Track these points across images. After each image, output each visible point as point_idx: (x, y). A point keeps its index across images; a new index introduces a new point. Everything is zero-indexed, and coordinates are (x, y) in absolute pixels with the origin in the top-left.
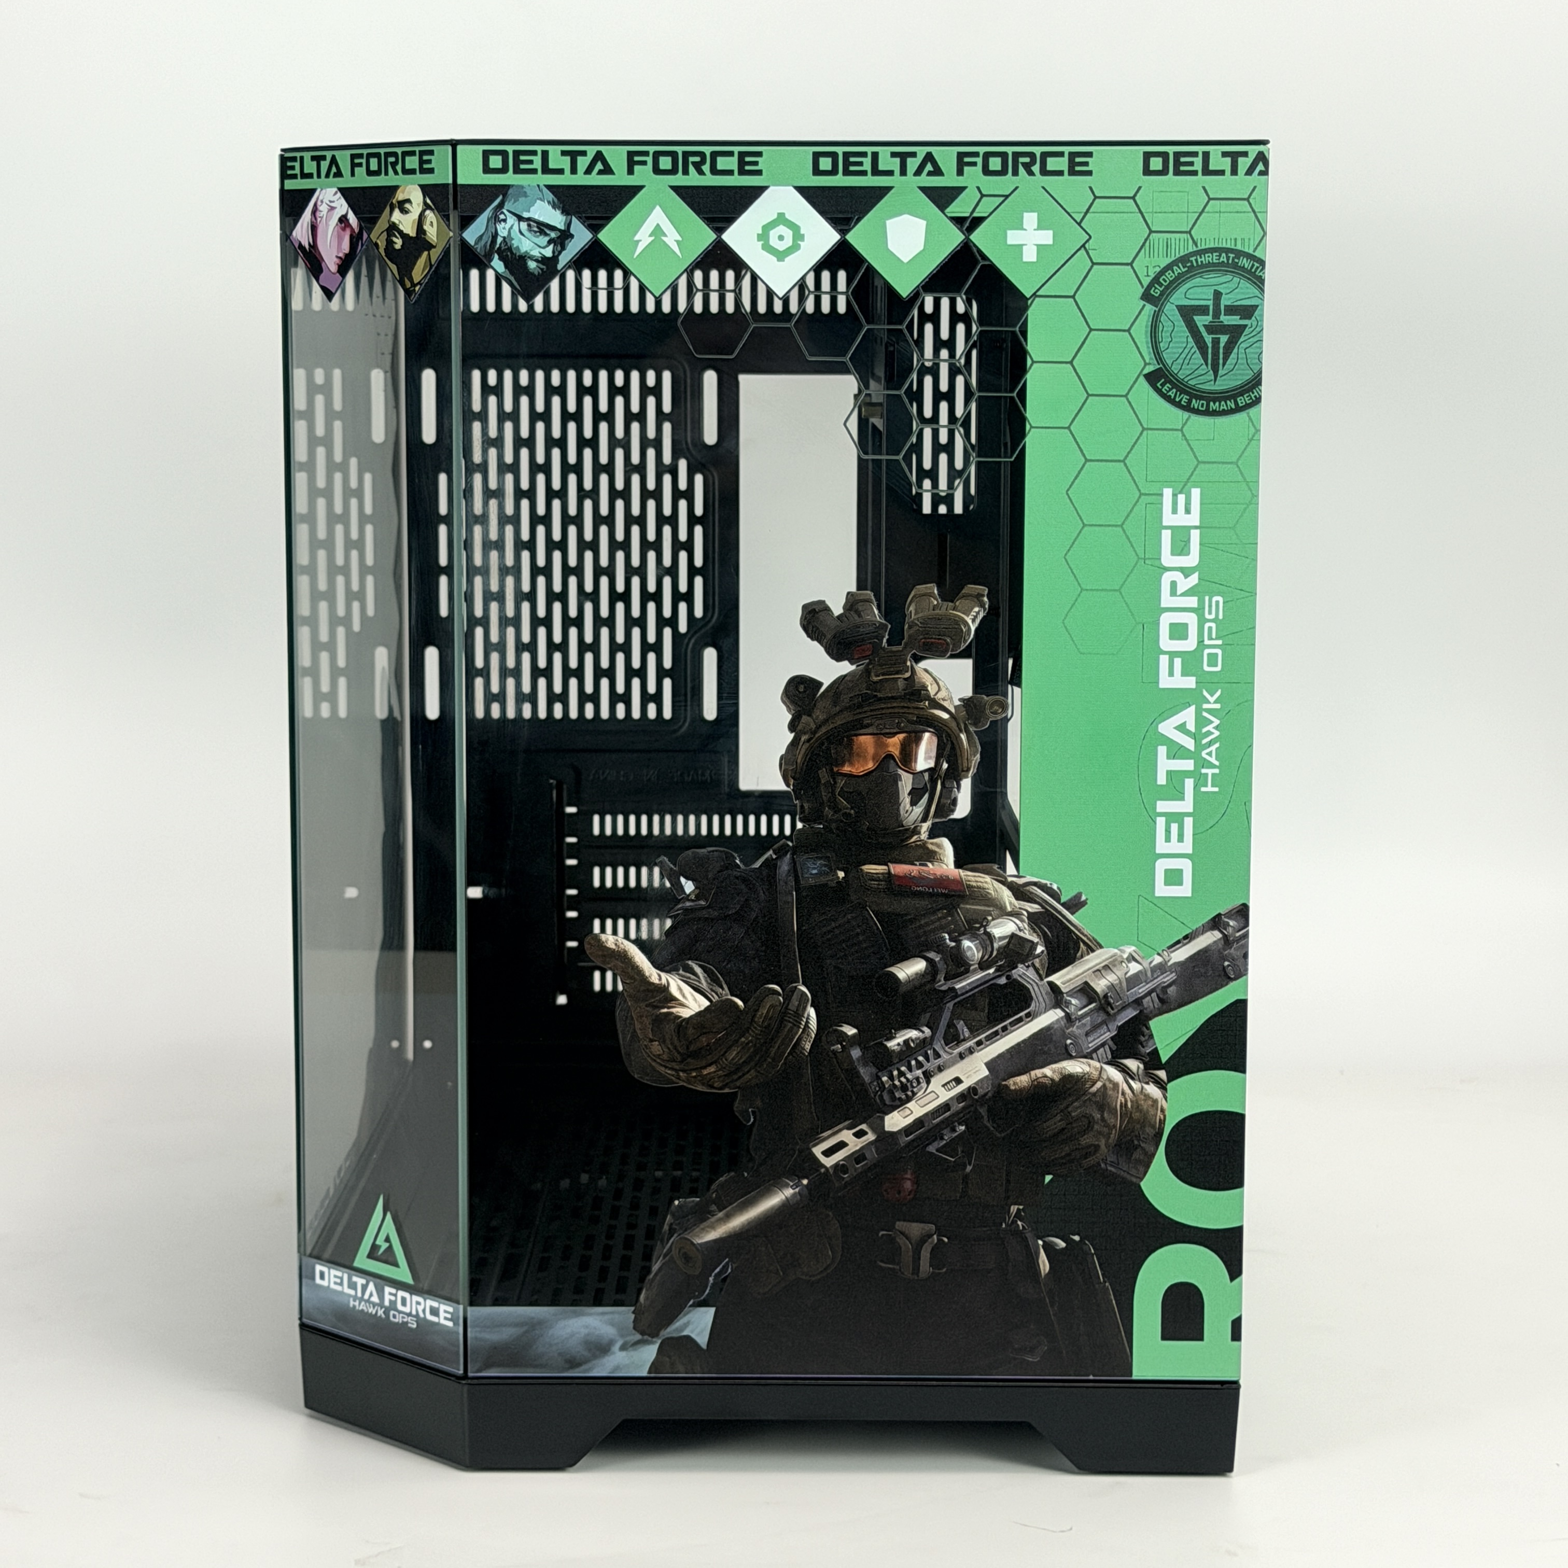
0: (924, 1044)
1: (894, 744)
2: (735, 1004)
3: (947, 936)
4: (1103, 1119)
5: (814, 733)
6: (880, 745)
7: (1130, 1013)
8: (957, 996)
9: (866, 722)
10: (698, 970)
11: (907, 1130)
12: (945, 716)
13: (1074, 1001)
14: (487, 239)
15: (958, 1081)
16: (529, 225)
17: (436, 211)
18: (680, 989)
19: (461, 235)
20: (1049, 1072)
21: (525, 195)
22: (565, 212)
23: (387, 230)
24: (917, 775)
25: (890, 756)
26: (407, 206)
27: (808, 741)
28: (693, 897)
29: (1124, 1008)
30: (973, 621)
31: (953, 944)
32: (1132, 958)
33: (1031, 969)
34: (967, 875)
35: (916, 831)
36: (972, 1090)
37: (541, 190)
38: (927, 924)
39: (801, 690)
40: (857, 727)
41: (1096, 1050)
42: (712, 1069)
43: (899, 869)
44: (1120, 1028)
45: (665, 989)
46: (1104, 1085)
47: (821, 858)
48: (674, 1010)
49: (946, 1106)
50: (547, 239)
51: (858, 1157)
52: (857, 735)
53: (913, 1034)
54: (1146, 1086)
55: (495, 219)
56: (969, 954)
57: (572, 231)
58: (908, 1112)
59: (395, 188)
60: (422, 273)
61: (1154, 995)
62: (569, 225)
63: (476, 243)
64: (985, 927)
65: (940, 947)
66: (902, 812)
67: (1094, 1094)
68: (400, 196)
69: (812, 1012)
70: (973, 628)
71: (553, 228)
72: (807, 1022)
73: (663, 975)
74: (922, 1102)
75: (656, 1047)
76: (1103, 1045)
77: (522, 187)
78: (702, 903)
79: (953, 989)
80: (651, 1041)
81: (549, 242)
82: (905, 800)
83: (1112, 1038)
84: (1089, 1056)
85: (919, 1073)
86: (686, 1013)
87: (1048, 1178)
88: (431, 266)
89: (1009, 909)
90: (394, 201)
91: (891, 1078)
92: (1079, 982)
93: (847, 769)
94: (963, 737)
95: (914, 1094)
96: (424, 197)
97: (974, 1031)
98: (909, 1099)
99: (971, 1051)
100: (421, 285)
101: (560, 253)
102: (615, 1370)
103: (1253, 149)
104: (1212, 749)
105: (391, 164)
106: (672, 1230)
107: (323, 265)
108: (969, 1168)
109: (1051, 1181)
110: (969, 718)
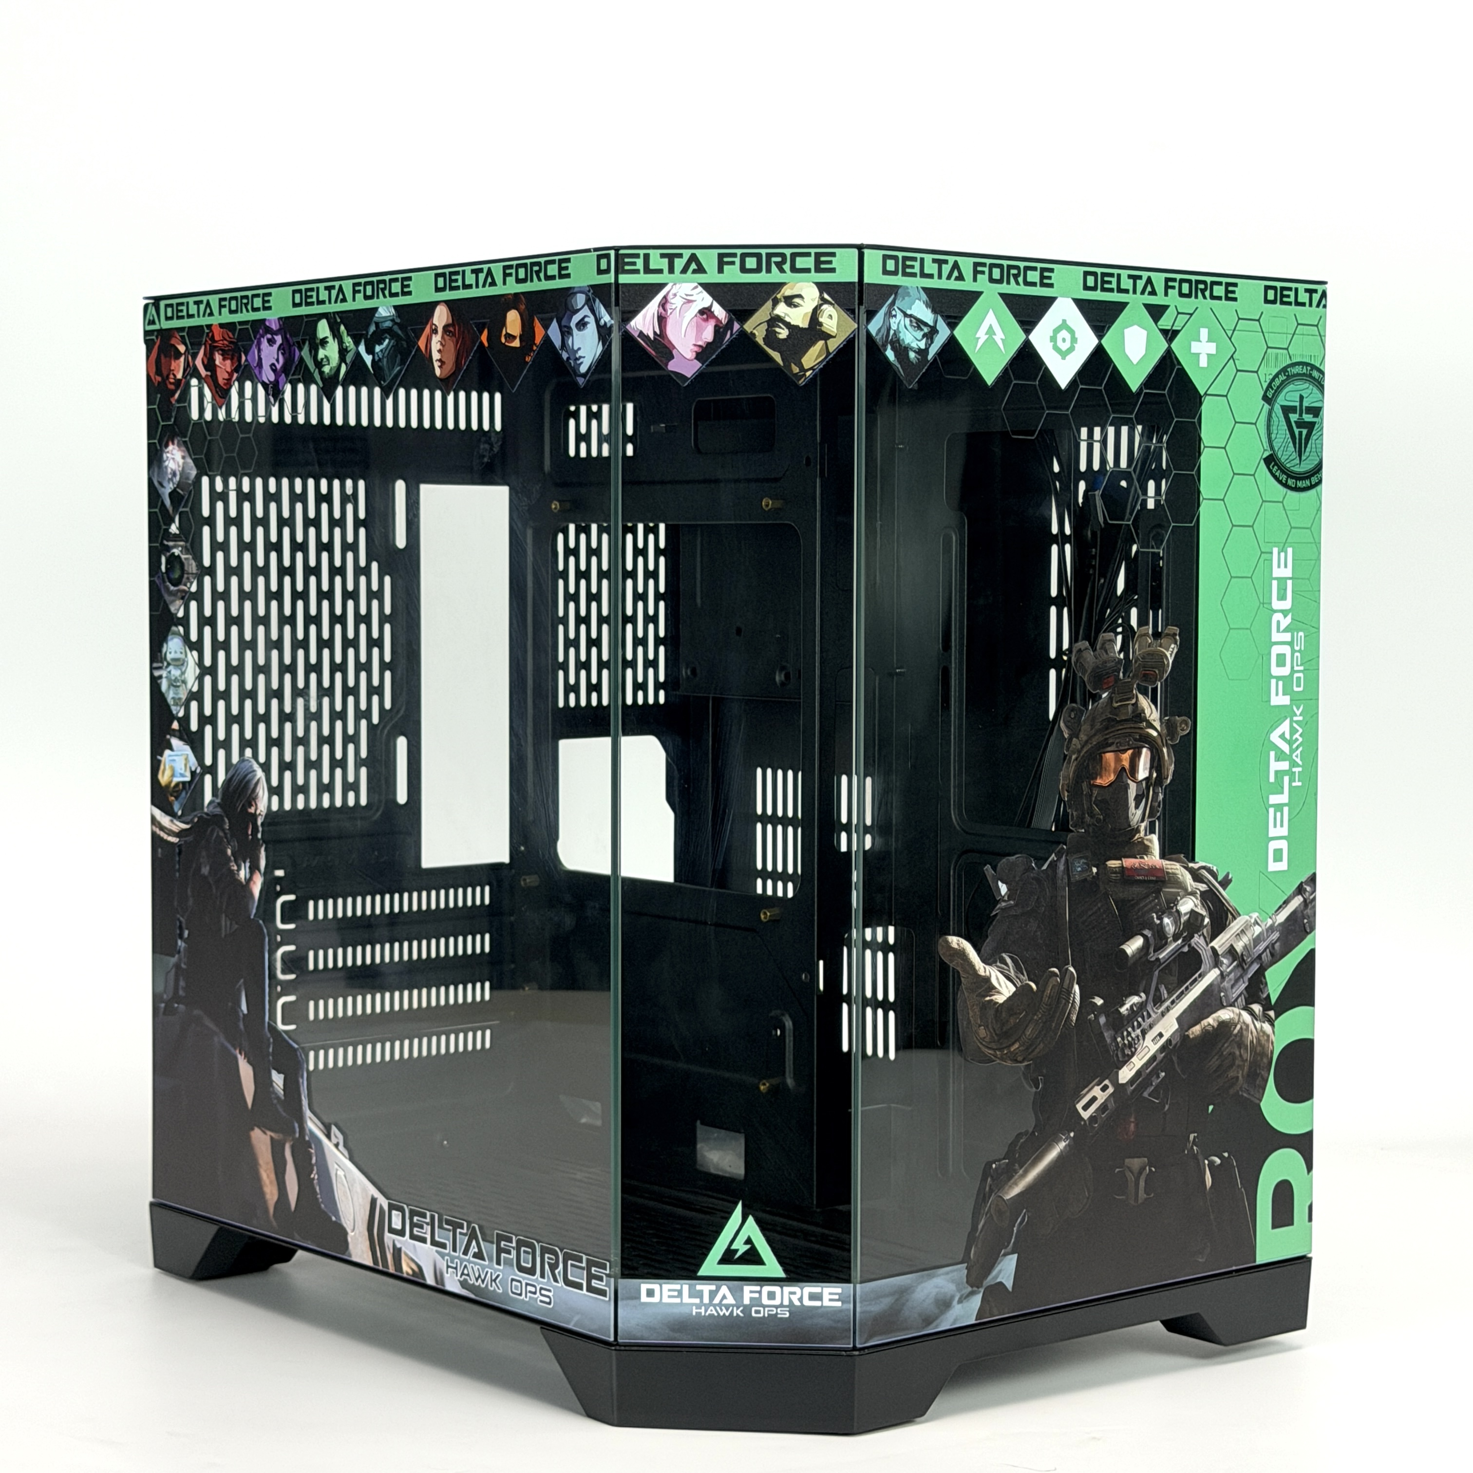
0: (1142, 1006)
1: (1126, 758)
2: (1031, 987)
3: (1155, 915)
4: (1241, 1056)
5: (1079, 752)
6: (1118, 760)
7: (1255, 967)
8: (1161, 964)
9: (1110, 741)
10: (1009, 961)
11: (1132, 1081)
12: (1155, 734)
13: (1225, 961)
14: (884, 331)
15: (1161, 1035)
16: (911, 321)
17: (836, 306)
18: (998, 979)
19: (866, 327)
20: (1211, 1021)
21: (908, 294)
22: (934, 311)
23: (768, 322)
24: (1139, 783)
25: (1123, 769)
26: (797, 300)
27: (1076, 759)
28: (1006, 898)
29: (1252, 963)
30: (1171, 655)
31: (1158, 922)
33: (1202, 937)
34: (1166, 864)
35: (1137, 830)
36: (1169, 1041)
37: (919, 292)
38: (1145, 906)
39: (1073, 716)
40: (1103, 747)
41: (1236, 1000)
42: (1016, 1046)
43: (1128, 862)
44: (1250, 980)
45: (987, 980)
46: (1241, 1028)
47: (1081, 858)
48: (993, 998)
49: (1154, 1058)
50: (922, 333)
51: (1103, 1108)
52: (1104, 753)
53: (1135, 999)
54: (1264, 1025)
55: (889, 315)
56: (1167, 929)
57: (938, 328)
58: (1132, 1065)
59: (781, 285)
60: (816, 359)
61: (1268, 950)
62: (936, 322)
63: (877, 334)
64: (1176, 905)
65: (1150, 925)
66: (1130, 815)
67: (1236, 1035)
68: (787, 291)
69: (1076, 988)
70: (1171, 661)
71: (926, 324)
72: (1074, 998)
73: (987, 967)
74: (1140, 1056)
75: (982, 1032)
76: (1240, 995)
77: (907, 288)
78: (1012, 902)
79: (1158, 959)
80: (980, 1026)
81: (924, 336)
82: (1132, 804)
83: (1246, 988)
84: (1232, 1005)
85: (1138, 1031)
86: (1000, 999)
87: (1211, 1108)
88: (828, 353)
89: (1190, 890)
90: (779, 296)
91: (1123, 1039)
92: (1227, 945)
93: (1099, 781)
94: (1165, 750)
95: (1136, 1049)
96: (821, 293)
97: (1170, 993)
98: (1133, 1054)
99: (1168, 1009)
100: (814, 370)
101: (930, 345)
102: (954, 1323)
103: (1320, 288)
104: (1298, 752)
105: (776, 263)
106: (991, 1191)
107: (674, 352)
108: (1167, 1107)
109: (1213, 1110)
110: (1168, 735)
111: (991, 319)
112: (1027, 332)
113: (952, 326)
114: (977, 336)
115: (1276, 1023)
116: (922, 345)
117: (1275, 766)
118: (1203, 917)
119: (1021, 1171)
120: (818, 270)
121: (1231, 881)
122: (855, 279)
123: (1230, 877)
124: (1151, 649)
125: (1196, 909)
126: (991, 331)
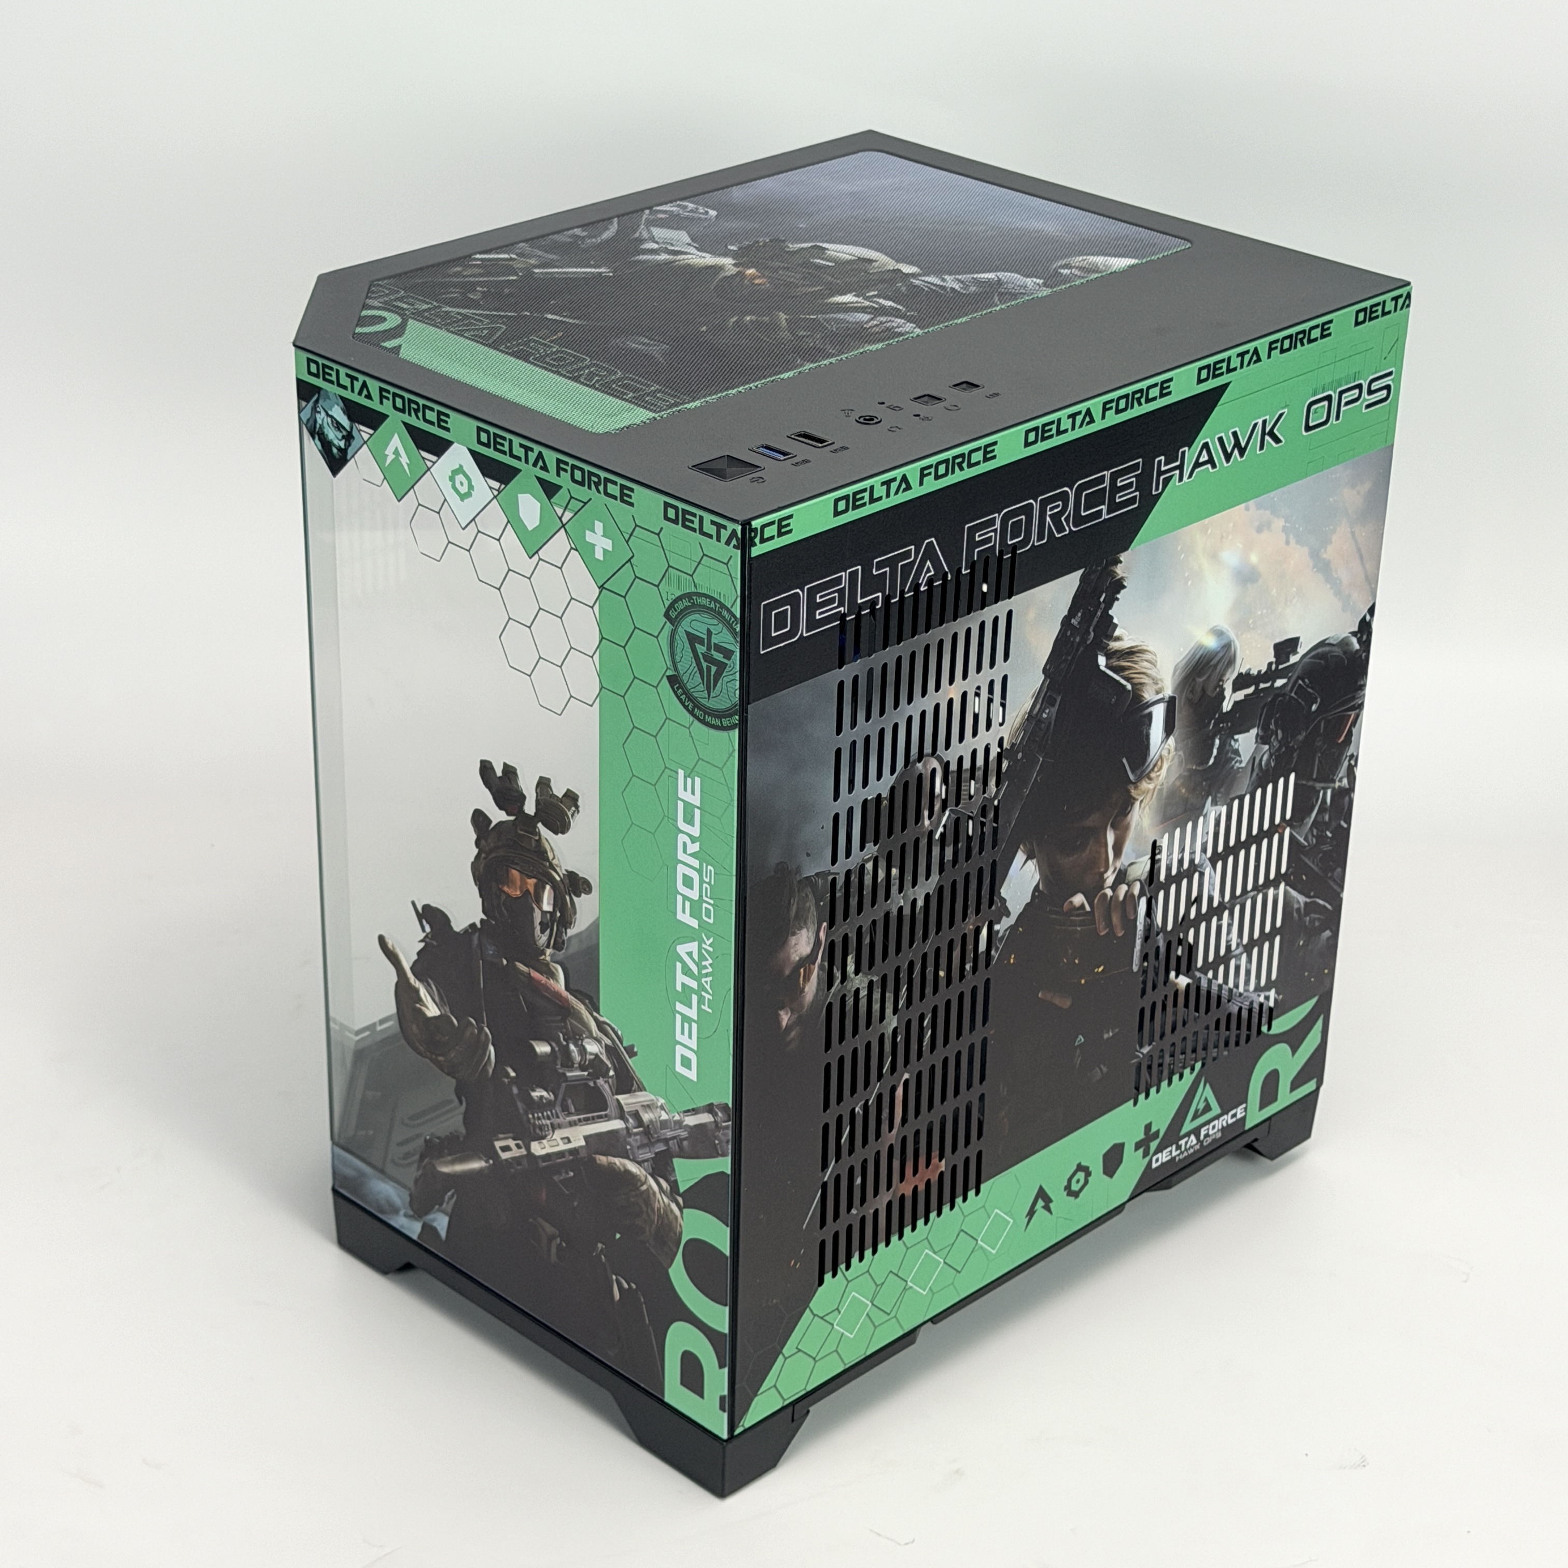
0: (551, 1104)
1: (531, 884)
2: (452, 1022)
3: (561, 1035)
4: (648, 1213)
5: (489, 855)
6: (523, 881)
8: (568, 1080)
9: (515, 861)
10: (434, 988)
12: (558, 878)
13: (631, 1120)
14: (312, 422)
15: (569, 1140)
16: (332, 421)
18: (425, 996)
20: (617, 1162)
21: (329, 398)
22: (349, 418)
24: (544, 913)
25: (529, 892)
28: (429, 937)
29: (658, 1141)
30: (572, 816)
31: (565, 1043)
32: (662, 1108)
33: (607, 1084)
34: (572, 999)
35: (544, 953)
36: (577, 1150)
37: (336, 398)
38: (551, 1022)
39: (481, 820)
40: (511, 862)
43: (535, 974)
44: (656, 1154)
45: (417, 991)
46: (648, 1189)
47: (494, 945)
48: (422, 1008)
49: (562, 1154)
50: (341, 434)
51: (519, 1161)
52: (510, 868)
53: (545, 1094)
54: (671, 1204)
55: (315, 409)
56: (573, 1055)
57: (354, 434)
58: (543, 1145)
61: (675, 1141)
62: (352, 428)
63: (307, 423)
64: (582, 1040)
65: (557, 1041)
66: (536, 935)
67: (643, 1192)
69: (491, 1048)
70: (572, 822)
71: (343, 428)
72: (490, 1055)
74: (551, 1143)
77: (327, 392)
78: (435, 943)
81: (343, 438)
82: (538, 927)
84: (639, 1164)
86: (428, 1013)
87: (618, 1235)
89: (594, 1035)
92: (633, 1108)
93: (506, 889)
94: (568, 898)
97: (578, 1112)
99: (576, 1123)
101: (348, 447)
104: (708, 980)
108: (575, 1203)
109: (620, 1239)
110: (571, 886)
111: (397, 442)
114: (386, 453)
116: (340, 445)
117: (682, 978)
118: (610, 1068)
119: (450, 1158)
124: (552, 799)
125: (602, 1057)
126: (397, 453)
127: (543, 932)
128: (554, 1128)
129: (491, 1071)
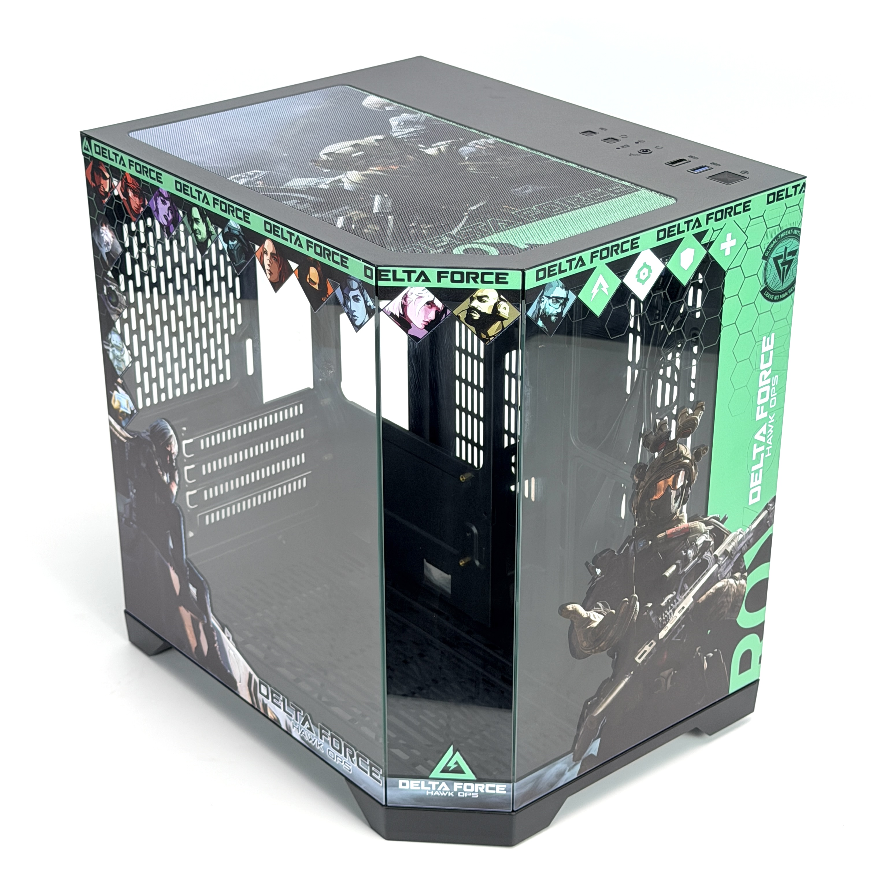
0: (674, 598)
1: (670, 480)
2: (612, 612)
3: (683, 552)
4: (727, 601)
5: (644, 487)
6: (666, 482)
7: (739, 555)
8: (685, 574)
9: (662, 475)
10: (600, 605)
12: (687, 461)
13: (721, 559)
14: (537, 312)
15: (683, 608)
16: (553, 300)
17: (508, 302)
18: (594, 616)
19: (526, 314)
20: (712, 590)
21: (552, 286)
22: (567, 289)
23: (467, 310)
24: (677, 490)
25: (669, 486)
26: (484, 299)
27: (642, 491)
28: (600, 575)
29: (736, 554)
30: (699, 417)
31: (685, 554)
33: (709, 553)
34: (691, 524)
35: (676, 513)
36: (688, 609)
37: (558, 282)
38: (678, 549)
39: (641, 471)
40: (659, 478)
41: (726, 575)
42: (603, 644)
43: (669, 531)
44: (735, 563)
45: (588, 618)
46: (728, 588)
47: (644, 539)
48: (591, 626)
49: (679, 620)
50: (559, 304)
51: (650, 653)
52: (658, 482)
53: (670, 596)
54: (741, 581)
55: (540, 301)
56: (690, 556)
57: (569, 297)
58: (667, 628)
59: (475, 290)
60: (495, 332)
61: (746, 545)
62: (567, 295)
63: (532, 316)
64: (695, 542)
65: (681, 557)
66: (672, 507)
67: (725, 592)
68: (479, 293)
69: (638, 603)
70: (699, 420)
71: (561, 298)
72: (636, 608)
73: (588, 612)
74: (671, 622)
75: (585, 644)
76: (729, 572)
77: (551, 283)
78: (603, 576)
79: (684, 572)
80: (583, 642)
81: (560, 306)
82: (673, 501)
83: (732, 568)
84: (725, 578)
85: (671, 611)
86: (594, 625)
87: (709, 631)
88: (503, 328)
89: (703, 531)
90: (474, 296)
91: (662, 617)
92: (723, 550)
93: (655, 498)
94: (693, 467)
95: (669, 620)
96: (499, 295)
97: (689, 586)
98: (667, 623)
99: (688, 594)
100: (495, 337)
101: (564, 309)
102: (566, 780)
103: (801, 182)
104: (770, 439)
105: (472, 278)
106: (587, 715)
107: (412, 324)
108: (685, 640)
109: (710, 633)
110: (695, 459)
111: (601, 280)
112: (622, 278)
113: (577, 293)
114: (592, 292)
115: (748, 578)
116: (559, 311)
117: (756, 451)
118: (710, 542)
119: (604, 700)
120: (497, 282)
121: (727, 518)
122: (520, 288)
123: (727, 516)
124: (688, 418)
125: (707, 540)
126: (601, 286)
127: (675, 502)
128: (674, 611)
129: (635, 618)
